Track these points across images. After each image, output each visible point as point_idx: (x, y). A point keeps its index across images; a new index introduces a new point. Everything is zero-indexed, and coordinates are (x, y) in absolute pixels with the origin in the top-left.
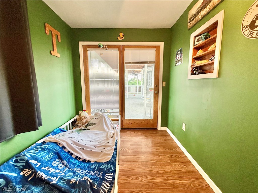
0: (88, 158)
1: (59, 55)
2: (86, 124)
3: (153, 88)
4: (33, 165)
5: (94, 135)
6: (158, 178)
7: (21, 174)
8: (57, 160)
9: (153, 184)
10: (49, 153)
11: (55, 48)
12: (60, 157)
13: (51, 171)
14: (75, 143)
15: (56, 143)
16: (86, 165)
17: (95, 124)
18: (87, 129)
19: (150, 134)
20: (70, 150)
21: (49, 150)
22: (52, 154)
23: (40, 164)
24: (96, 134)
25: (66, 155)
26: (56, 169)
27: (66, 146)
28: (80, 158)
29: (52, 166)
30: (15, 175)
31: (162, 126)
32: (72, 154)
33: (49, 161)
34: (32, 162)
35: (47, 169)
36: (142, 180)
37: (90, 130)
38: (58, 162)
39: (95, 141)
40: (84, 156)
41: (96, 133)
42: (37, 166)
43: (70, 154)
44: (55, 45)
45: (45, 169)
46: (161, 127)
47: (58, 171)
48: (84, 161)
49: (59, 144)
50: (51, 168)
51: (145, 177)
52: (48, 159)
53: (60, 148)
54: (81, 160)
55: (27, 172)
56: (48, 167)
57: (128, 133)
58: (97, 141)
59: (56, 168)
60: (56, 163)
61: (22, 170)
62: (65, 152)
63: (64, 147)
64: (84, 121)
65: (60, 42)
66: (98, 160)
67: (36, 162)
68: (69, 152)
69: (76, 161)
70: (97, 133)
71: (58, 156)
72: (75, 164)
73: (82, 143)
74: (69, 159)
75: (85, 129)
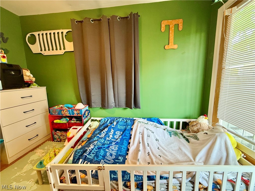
1: (176, 47)
8: (121, 133)
10: (124, 126)
12: (123, 132)
13: (111, 133)
15: (133, 124)
17: (198, 140)
18: (187, 140)
20: (133, 135)
21: (126, 125)
22: (123, 128)
23: (114, 126)
25: (128, 135)
27: (134, 130)
29: (115, 132)
32: (130, 138)
33: (118, 129)
37: (189, 142)
40: (132, 148)
44: (172, 38)
48: (128, 150)
52: (120, 128)
53: (130, 128)
56: (113, 131)
59: (114, 134)
60: (119, 134)
62: (129, 133)
63: (132, 129)
65: (180, 30)
68: (131, 135)
69: (126, 144)
72: (123, 144)
73: (147, 139)
74: (126, 139)
75: (186, 137)
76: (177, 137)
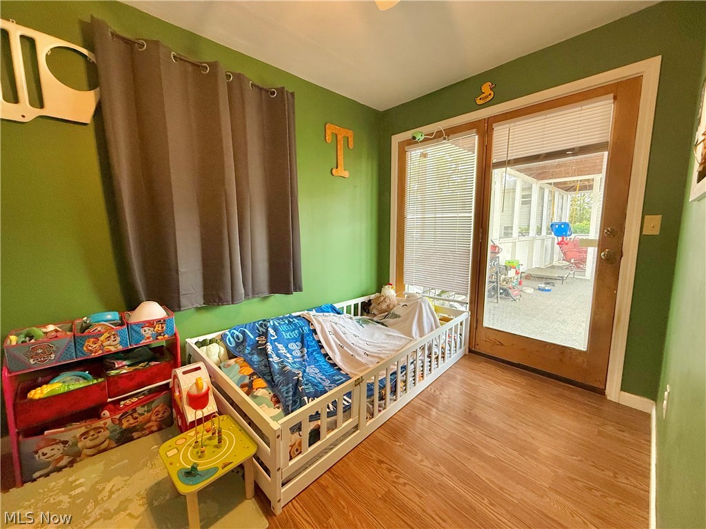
0: (340, 364)
1: (346, 174)
2: (386, 313)
3: (598, 239)
4: (269, 335)
5: (384, 336)
6: (465, 486)
7: (257, 339)
8: (299, 344)
9: (439, 484)
10: (294, 330)
11: (341, 162)
12: (302, 342)
13: (282, 351)
14: (336, 333)
15: (309, 322)
16: (332, 371)
17: (399, 316)
18: (383, 324)
19: (560, 396)
20: (322, 340)
21: (296, 327)
22: (295, 334)
23: (276, 337)
24: (388, 335)
25: (314, 344)
26: (288, 352)
27: (318, 331)
28: (330, 359)
29: (287, 347)
30: (252, 337)
31: (625, 387)
32: (322, 347)
33: (288, 339)
34: (271, 331)
35: (280, 346)
36: (421, 462)
37: (386, 326)
38: (298, 346)
39: (376, 346)
40: (338, 359)
41: (390, 333)
42: (273, 338)
43: (320, 345)
44: (341, 157)
45: (277, 345)
46: (621, 390)
47: (288, 355)
48: (334, 365)
49: (312, 324)
50: (284, 348)
51: (432, 462)
52: (289, 337)
53: (310, 330)
54: (330, 361)
55: (262, 340)
56: (282, 345)
57: (485, 366)
58: (379, 347)
59: (290, 351)
60: (295, 347)
61: (260, 336)
62: (314, 339)
63: (314, 331)
64: (384, 306)
65: (351, 148)
66: (352, 373)
67: (274, 334)
68: (319, 342)
69: (322, 359)
70: (390, 335)
71: (302, 339)
72: (318, 361)
73: (347, 338)
74: (314, 351)
75: (379, 321)
76: (370, 324)
